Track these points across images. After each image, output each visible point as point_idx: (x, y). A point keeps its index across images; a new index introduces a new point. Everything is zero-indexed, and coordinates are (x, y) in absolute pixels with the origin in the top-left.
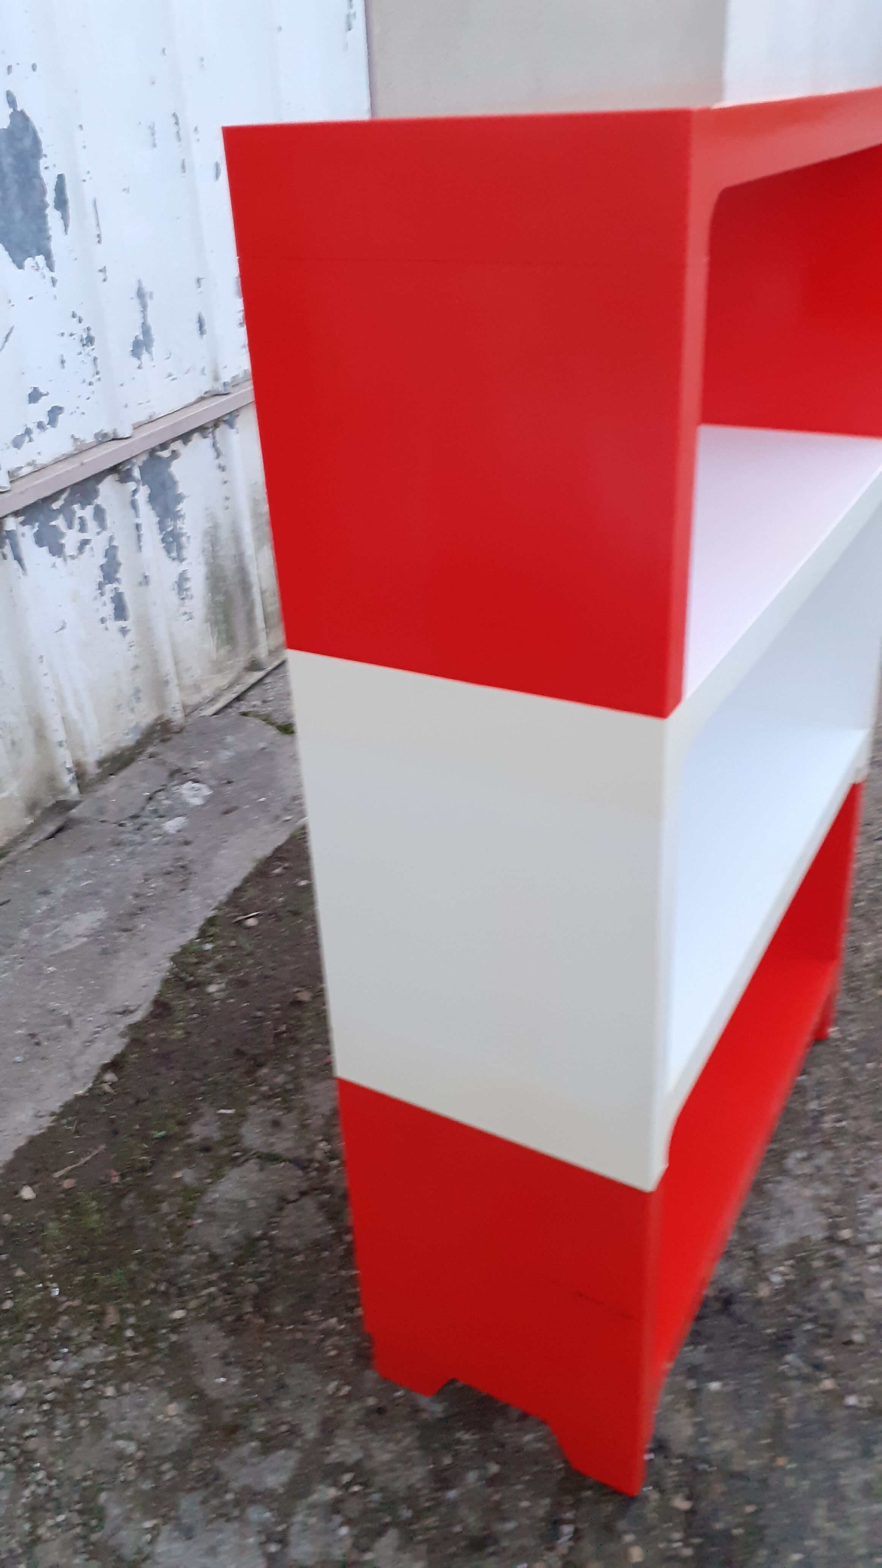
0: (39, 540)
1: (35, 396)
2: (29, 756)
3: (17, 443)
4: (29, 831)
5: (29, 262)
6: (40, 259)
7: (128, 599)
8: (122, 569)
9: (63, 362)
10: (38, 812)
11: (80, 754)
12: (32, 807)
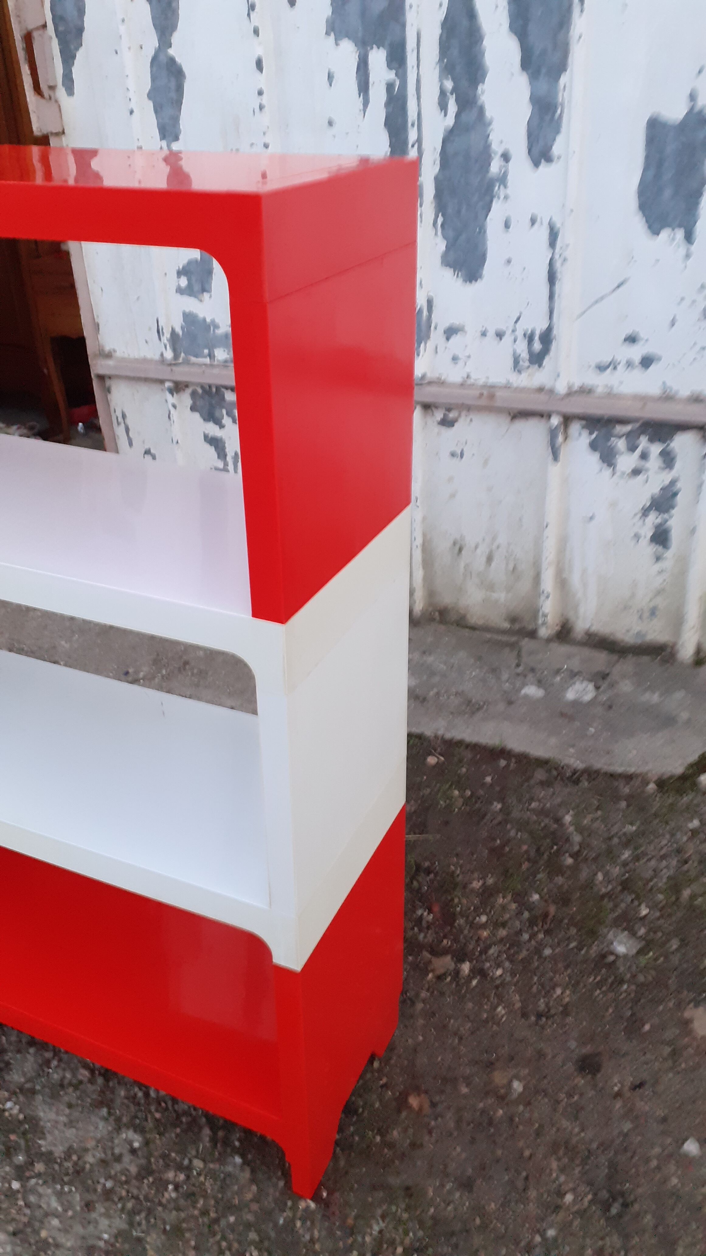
0: (593, 446)
1: (632, 339)
2: (525, 586)
3: (601, 368)
4: (504, 632)
5: (665, 234)
6: (680, 234)
7: (675, 536)
8: (676, 509)
9: (673, 323)
10: (517, 626)
11: (571, 615)
12: (513, 620)
